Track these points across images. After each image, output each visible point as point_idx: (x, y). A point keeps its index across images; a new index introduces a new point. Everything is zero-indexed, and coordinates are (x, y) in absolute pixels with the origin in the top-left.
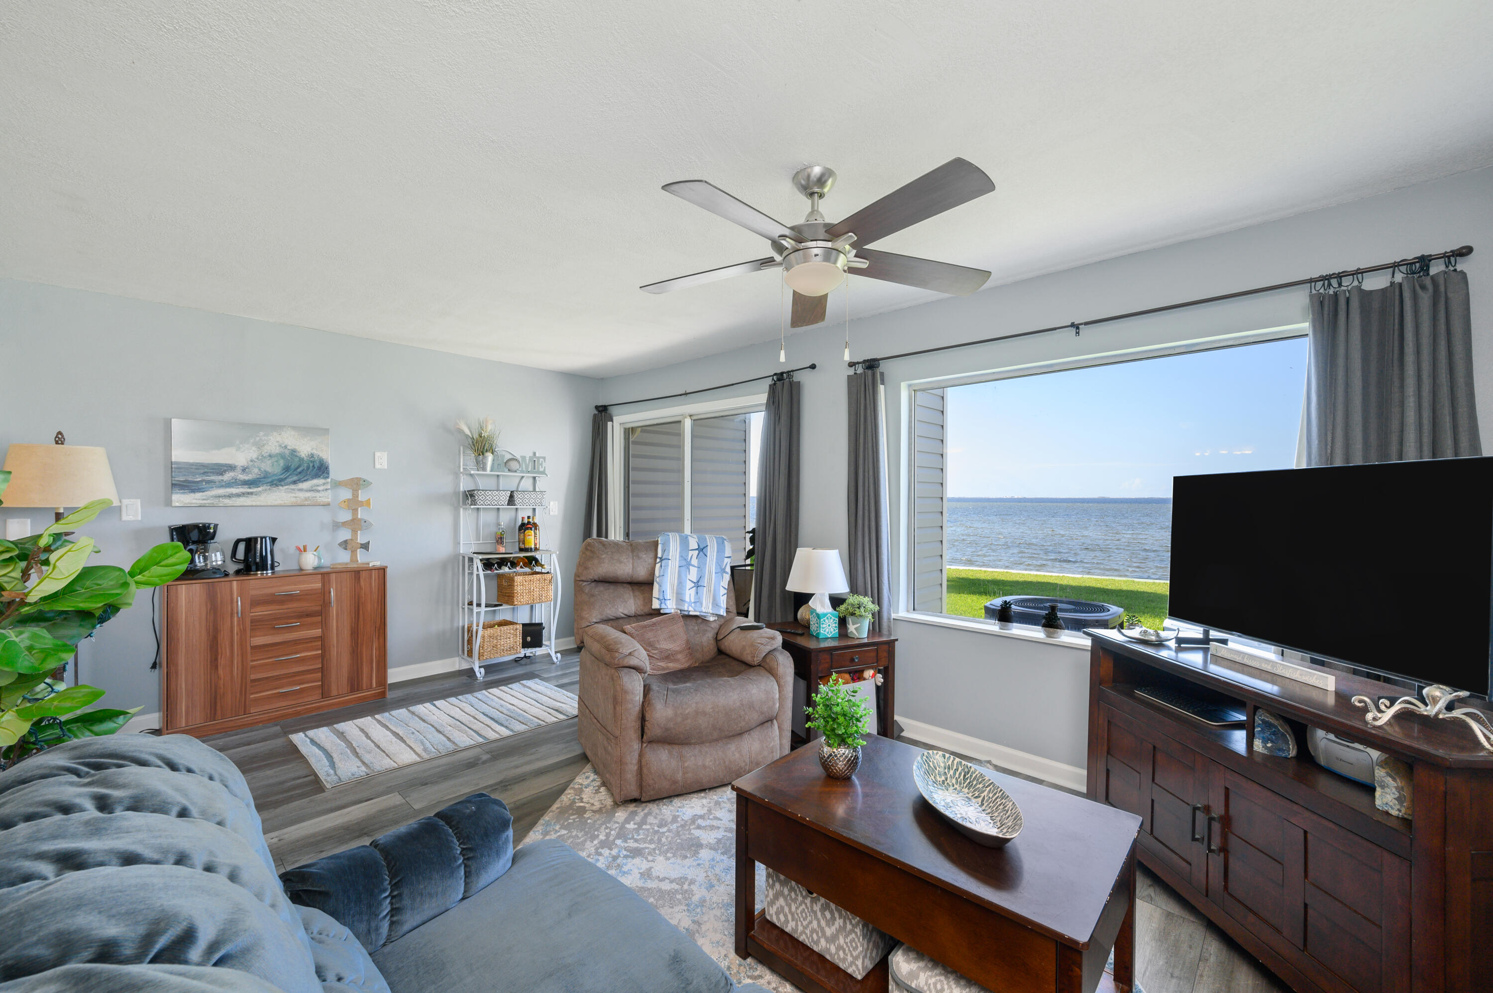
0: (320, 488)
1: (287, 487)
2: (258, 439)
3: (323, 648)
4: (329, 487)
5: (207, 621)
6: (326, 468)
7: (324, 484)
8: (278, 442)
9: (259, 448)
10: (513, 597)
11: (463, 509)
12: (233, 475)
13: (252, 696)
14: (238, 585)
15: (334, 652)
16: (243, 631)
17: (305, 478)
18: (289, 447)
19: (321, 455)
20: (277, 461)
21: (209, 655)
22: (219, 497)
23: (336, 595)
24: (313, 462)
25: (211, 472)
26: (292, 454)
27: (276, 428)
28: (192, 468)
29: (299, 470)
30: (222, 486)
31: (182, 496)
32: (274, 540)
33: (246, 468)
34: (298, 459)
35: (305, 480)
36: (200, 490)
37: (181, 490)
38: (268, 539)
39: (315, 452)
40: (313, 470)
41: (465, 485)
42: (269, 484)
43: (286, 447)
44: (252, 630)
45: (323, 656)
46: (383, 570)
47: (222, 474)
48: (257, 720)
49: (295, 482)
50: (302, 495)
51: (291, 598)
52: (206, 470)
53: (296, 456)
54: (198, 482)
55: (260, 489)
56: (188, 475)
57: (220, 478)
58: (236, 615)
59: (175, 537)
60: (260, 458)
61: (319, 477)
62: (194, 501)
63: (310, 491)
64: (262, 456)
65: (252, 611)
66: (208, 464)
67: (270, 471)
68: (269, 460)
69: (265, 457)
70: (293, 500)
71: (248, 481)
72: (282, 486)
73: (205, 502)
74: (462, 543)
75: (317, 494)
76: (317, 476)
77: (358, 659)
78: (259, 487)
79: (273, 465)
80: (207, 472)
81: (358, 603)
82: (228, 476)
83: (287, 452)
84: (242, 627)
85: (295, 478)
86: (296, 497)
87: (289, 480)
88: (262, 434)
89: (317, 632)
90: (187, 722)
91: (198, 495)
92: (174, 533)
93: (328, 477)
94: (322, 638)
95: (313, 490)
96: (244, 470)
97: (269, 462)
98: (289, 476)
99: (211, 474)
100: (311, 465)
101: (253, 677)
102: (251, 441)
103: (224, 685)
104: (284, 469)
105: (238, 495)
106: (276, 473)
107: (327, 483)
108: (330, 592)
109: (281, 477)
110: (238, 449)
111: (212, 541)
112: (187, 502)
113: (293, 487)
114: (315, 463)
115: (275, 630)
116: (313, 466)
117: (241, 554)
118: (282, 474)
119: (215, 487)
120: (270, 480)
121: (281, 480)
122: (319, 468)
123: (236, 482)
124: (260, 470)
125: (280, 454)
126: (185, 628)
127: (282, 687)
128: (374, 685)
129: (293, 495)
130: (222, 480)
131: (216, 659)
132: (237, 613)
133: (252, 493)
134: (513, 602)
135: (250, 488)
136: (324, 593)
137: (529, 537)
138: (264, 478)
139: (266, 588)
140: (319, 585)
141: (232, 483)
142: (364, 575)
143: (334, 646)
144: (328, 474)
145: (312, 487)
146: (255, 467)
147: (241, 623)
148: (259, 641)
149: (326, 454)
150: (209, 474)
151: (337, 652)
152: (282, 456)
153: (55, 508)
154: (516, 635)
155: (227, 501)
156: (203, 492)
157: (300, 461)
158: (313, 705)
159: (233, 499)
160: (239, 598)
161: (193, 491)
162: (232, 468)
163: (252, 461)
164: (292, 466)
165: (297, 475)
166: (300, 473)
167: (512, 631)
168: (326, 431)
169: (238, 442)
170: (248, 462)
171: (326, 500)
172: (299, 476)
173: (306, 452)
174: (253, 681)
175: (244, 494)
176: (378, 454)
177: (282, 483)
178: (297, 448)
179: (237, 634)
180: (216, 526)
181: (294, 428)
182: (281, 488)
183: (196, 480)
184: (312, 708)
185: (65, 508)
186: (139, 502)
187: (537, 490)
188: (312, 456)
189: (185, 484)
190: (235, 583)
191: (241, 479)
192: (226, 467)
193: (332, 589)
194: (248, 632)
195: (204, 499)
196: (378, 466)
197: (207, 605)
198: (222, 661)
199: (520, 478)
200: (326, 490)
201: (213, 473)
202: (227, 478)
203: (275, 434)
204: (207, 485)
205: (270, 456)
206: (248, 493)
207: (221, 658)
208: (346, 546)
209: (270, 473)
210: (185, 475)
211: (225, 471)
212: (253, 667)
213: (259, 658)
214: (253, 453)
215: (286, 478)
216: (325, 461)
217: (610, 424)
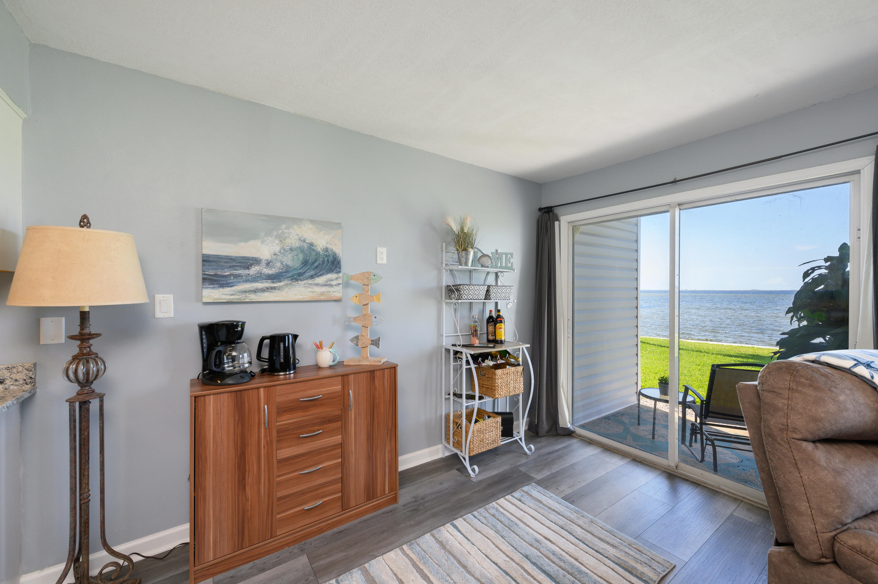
0: (334, 283)
1: (305, 281)
2: (280, 231)
3: (343, 456)
4: (341, 282)
5: (235, 434)
6: (339, 263)
7: (337, 279)
8: (298, 235)
9: (281, 241)
10: (495, 390)
11: (446, 303)
12: (258, 269)
13: (278, 517)
14: (264, 391)
15: (352, 460)
16: (269, 444)
17: (321, 273)
18: (307, 241)
19: (334, 250)
20: (297, 255)
21: (237, 475)
22: (246, 292)
23: (354, 395)
24: (327, 256)
25: (238, 266)
26: (310, 248)
27: (297, 221)
28: (221, 262)
29: (316, 264)
30: (247, 281)
31: (212, 291)
32: (295, 337)
33: (270, 262)
34: (315, 253)
35: (321, 275)
36: (228, 285)
37: (211, 284)
38: (290, 336)
39: (329, 246)
40: (327, 265)
41: (447, 280)
42: (290, 279)
43: (304, 241)
44: (278, 441)
45: (342, 465)
46: (393, 369)
47: (248, 268)
48: (283, 543)
49: (312, 277)
50: (319, 290)
51: (313, 403)
52: (234, 264)
53: (314, 250)
54: (226, 276)
55: (282, 284)
56: (218, 269)
57: (247, 272)
58: (263, 426)
59: (204, 337)
60: (282, 251)
61: (333, 271)
62: (224, 297)
63: (325, 285)
64: (284, 249)
65: (278, 419)
66: (236, 257)
67: (291, 265)
68: (290, 254)
69: (286, 251)
70: (311, 295)
71: (272, 275)
72: (301, 280)
73: (233, 297)
74: (444, 335)
75: (331, 289)
76: (330, 271)
77: (373, 465)
78: (281, 281)
79: (293, 259)
80: (235, 266)
81: (373, 404)
82: (254, 270)
83: (305, 245)
84: (268, 439)
85: (312, 273)
86: (313, 292)
87: (308, 274)
88: (284, 226)
89: (337, 439)
90: (215, 555)
91: (227, 290)
92: (204, 333)
93: (340, 272)
94: (342, 446)
95: (327, 285)
96: (268, 264)
97: (290, 256)
98: (307, 270)
99: (239, 268)
100: (326, 259)
101: (279, 494)
102: (275, 234)
103: (251, 506)
104: (303, 264)
105: (263, 290)
106: (296, 267)
107: (339, 277)
108: (349, 395)
109: (301, 271)
110: (263, 242)
111: (239, 341)
112: (216, 297)
113: (310, 281)
114: (329, 258)
115: (300, 440)
116: (328, 260)
117: (265, 354)
118: (301, 269)
119: (243, 281)
120: (290, 274)
121: (300, 275)
122: (333, 263)
123: (261, 277)
124: (282, 264)
125: (300, 248)
126: (213, 445)
127: (305, 503)
128: (387, 492)
129: (311, 290)
130: (249, 274)
131: (244, 478)
132: (265, 424)
133: (274, 288)
134: (495, 395)
135: (273, 283)
136: (344, 395)
137: (500, 330)
138: (286, 272)
139: (291, 393)
140: (339, 388)
141: (258, 277)
142: (378, 374)
143: (352, 453)
144: (340, 268)
145: (327, 282)
146: (277, 260)
147: (268, 434)
148: (285, 453)
149: (337, 249)
150: (236, 268)
151: (355, 459)
152: (301, 249)
153: (79, 307)
154: (497, 428)
155: (253, 297)
156: (231, 287)
157: (316, 255)
158: (334, 520)
159: (258, 294)
160: (266, 406)
161: (222, 286)
162: (256, 261)
163: (275, 254)
164: (310, 260)
165: (314, 269)
166: (316, 267)
167: (494, 424)
168: (338, 225)
169: (263, 235)
170: (271, 256)
171: (338, 295)
172: (315, 270)
173: (321, 246)
174: (279, 499)
175: (268, 289)
176: (379, 249)
177: (301, 278)
178: (313, 241)
179: (264, 447)
180: (243, 324)
181: (312, 222)
182: (300, 282)
183: (225, 274)
184: (334, 522)
185: (90, 307)
186: (171, 297)
187: (499, 285)
188: (327, 250)
189: (214, 278)
190: (262, 390)
191: (266, 273)
192: (252, 260)
193: (350, 391)
194: (275, 445)
195: (232, 295)
196: (379, 262)
197: (235, 417)
198: (250, 480)
199: (486, 274)
200: (339, 284)
201: (240, 266)
202: (252, 273)
203: (295, 227)
204: (235, 280)
205: (291, 249)
206: (272, 288)
207: (249, 475)
208: (358, 342)
209: (291, 267)
210: (215, 269)
211: (251, 265)
212: (279, 483)
213: (285, 472)
214: (277, 248)
215: (304, 273)
216: (337, 255)
217: (557, 223)
